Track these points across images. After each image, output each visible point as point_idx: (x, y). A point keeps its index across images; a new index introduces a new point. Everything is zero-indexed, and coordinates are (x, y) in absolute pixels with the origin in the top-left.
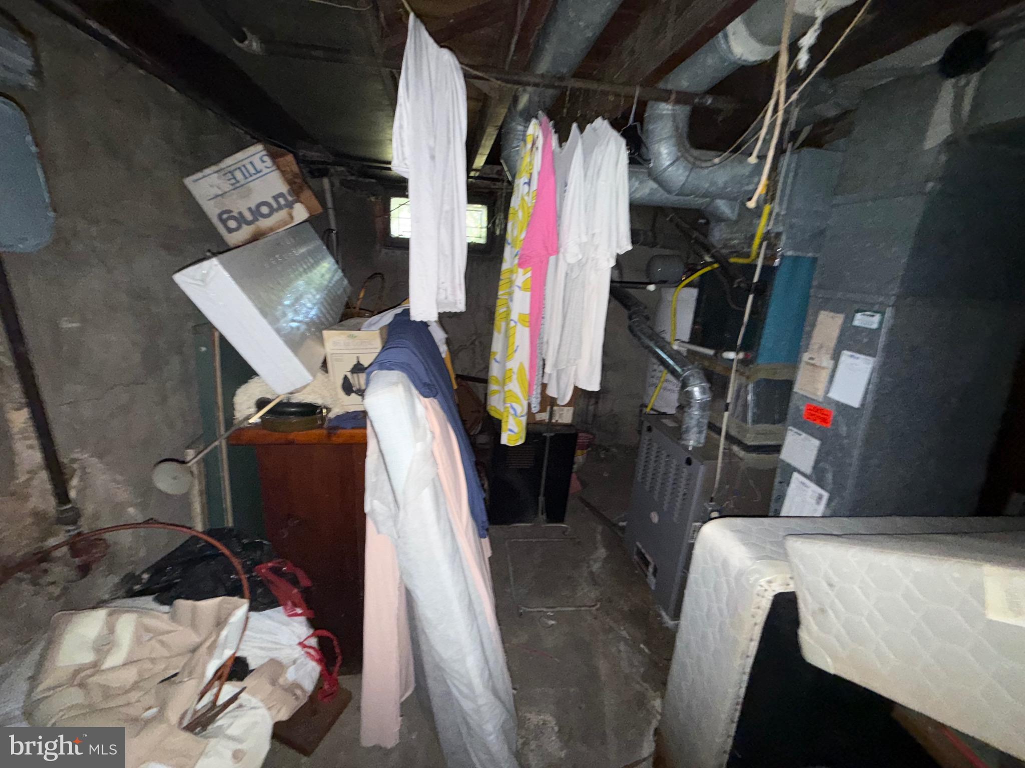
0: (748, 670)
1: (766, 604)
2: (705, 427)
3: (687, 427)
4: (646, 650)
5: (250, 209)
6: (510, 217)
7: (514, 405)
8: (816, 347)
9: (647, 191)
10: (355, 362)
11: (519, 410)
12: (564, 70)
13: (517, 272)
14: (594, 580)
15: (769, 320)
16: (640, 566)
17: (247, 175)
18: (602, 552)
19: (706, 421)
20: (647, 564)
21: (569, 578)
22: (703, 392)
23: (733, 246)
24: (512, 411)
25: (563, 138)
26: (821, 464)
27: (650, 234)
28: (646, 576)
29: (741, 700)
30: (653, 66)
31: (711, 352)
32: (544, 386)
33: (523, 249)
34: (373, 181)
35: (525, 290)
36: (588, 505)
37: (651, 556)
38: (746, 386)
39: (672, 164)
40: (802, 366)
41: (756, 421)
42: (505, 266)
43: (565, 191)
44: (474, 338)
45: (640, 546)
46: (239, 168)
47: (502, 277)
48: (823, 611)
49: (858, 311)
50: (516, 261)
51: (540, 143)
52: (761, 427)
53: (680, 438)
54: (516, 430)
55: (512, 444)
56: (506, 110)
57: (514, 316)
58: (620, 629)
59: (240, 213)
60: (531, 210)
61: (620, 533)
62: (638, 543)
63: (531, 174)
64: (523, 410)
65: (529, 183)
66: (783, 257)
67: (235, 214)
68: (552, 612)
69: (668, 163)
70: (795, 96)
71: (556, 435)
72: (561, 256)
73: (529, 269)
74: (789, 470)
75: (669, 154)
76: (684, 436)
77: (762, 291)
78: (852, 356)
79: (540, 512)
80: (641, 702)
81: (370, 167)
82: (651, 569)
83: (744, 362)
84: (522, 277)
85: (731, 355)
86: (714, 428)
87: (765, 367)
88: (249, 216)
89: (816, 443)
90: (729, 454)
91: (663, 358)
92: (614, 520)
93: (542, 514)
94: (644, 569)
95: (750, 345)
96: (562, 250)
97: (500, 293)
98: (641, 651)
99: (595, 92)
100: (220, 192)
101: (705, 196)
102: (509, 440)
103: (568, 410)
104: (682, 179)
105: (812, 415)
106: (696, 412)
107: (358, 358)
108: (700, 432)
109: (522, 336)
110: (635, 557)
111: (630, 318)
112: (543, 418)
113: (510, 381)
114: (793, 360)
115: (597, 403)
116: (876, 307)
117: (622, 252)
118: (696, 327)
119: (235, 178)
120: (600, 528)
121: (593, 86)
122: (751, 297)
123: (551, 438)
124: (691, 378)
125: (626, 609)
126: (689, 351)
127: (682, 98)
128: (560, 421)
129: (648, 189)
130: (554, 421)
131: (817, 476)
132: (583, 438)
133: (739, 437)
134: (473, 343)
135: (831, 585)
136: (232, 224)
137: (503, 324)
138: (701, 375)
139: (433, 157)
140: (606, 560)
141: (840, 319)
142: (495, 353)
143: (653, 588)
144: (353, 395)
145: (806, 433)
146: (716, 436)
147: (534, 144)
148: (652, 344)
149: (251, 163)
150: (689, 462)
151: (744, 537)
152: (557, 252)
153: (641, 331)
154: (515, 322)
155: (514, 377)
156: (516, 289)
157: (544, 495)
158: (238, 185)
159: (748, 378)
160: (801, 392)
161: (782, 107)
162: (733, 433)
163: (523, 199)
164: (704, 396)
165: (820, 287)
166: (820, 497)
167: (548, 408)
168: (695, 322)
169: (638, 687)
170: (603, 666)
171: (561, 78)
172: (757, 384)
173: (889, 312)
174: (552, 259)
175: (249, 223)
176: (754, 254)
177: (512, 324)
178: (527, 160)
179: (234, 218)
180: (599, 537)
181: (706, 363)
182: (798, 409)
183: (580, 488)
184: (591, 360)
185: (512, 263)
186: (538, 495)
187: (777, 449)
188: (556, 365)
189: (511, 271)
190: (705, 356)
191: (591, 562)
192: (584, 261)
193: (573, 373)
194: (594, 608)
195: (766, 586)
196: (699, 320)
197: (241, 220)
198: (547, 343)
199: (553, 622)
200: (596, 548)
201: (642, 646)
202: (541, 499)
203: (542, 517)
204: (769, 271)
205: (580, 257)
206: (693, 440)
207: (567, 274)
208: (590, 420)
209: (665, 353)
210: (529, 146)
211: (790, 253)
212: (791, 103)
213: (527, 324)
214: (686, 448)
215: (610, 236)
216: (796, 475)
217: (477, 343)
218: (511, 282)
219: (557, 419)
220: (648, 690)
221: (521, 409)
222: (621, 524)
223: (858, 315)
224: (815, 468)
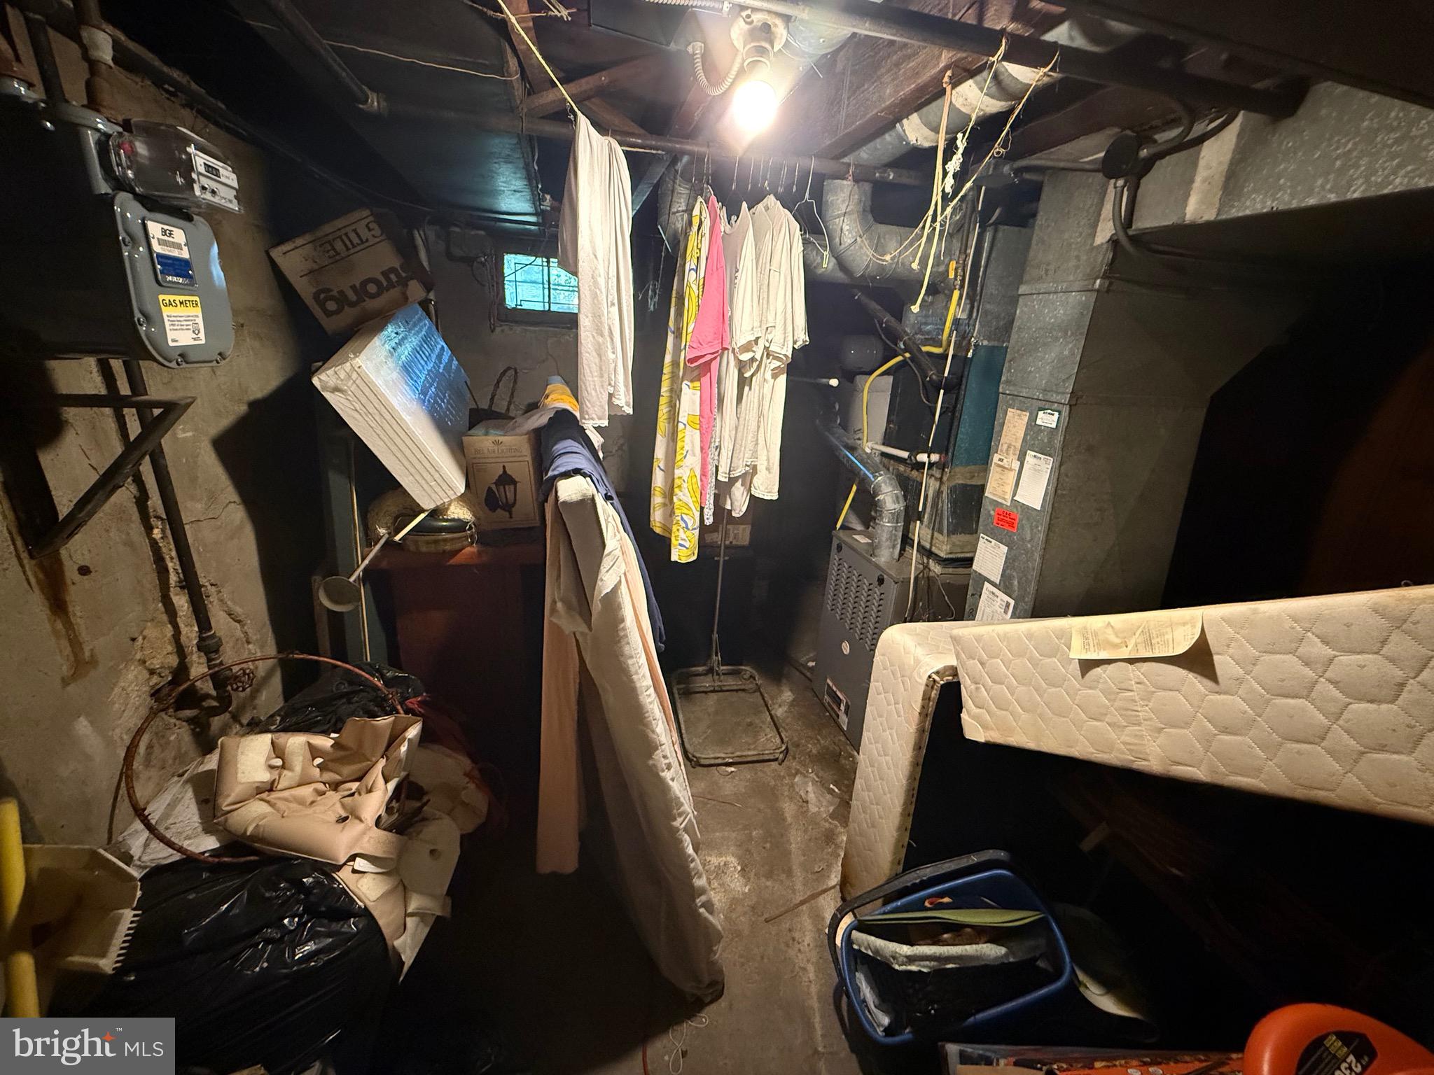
2: (898, 541)
3: (879, 542)
4: (837, 790)
5: (353, 287)
7: (685, 516)
8: (1005, 447)
10: (501, 472)
11: (691, 522)
15: (964, 418)
16: (831, 706)
17: (350, 246)
18: (788, 696)
19: (898, 533)
20: (838, 701)
21: (750, 724)
22: (896, 500)
23: (928, 333)
24: (682, 524)
25: (733, 217)
26: (1008, 571)
28: (838, 716)
31: (906, 455)
33: (691, 342)
34: (482, 233)
35: (695, 388)
37: (841, 691)
38: (942, 493)
39: (855, 241)
40: (993, 468)
41: (950, 532)
42: (668, 360)
43: (736, 278)
45: (831, 684)
46: (340, 237)
47: (665, 370)
48: (978, 691)
49: (1041, 409)
51: (707, 224)
52: (956, 538)
53: (872, 556)
54: (687, 545)
55: (684, 561)
57: (683, 416)
58: (808, 771)
59: (341, 292)
61: (808, 674)
62: (829, 681)
63: (698, 259)
65: (696, 271)
66: (977, 347)
67: (335, 293)
69: (851, 240)
70: (949, 210)
74: (984, 579)
75: (851, 230)
76: (876, 552)
77: (954, 387)
78: (1035, 457)
79: (714, 653)
80: (829, 837)
81: (480, 218)
82: (843, 708)
83: (940, 466)
85: (922, 457)
86: (906, 540)
87: (960, 472)
88: (352, 296)
89: (1005, 549)
91: (852, 462)
92: (802, 660)
93: (717, 655)
94: (835, 708)
95: (944, 446)
97: (663, 389)
98: (831, 792)
100: (316, 267)
102: (680, 556)
103: (744, 529)
104: (867, 258)
105: (1002, 520)
106: (888, 523)
107: (504, 467)
108: (893, 546)
109: (692, 441)
110: (826, 697)
112: (715, 540)
113: (680, 490)
114: (984, 464)
116: (1054, 405)
117: (798, 345)
118: (891, 426)
119: (334, 249)
122: (942, 393)
124: (883, 486)
125: (814, 751)
126: (882, 453)
127: (861, 173)
128: (734, 543)
130: (728, 543)
131: (1005, 585)
133: (936, 551)
135: (983, 665)
136: (331, 306)
138: (894, 482)
140: (792, 704)
141: (1025, 417)
142: (658, 460)
143: (845, 727)
144: (500, 511)
145: (996, 540)
146: (909, 548)
147: (700, 226)
148: (840, 447)
149: (355, 231)
150: (880, 580)
153: (829, 431)
154: (685, 425)
155: (685, 485)
156: (685, 388)
158: (338, 257)
159: (943, 483)
160: (991, 497)
161: (939, 219)
162: (926, 544)
163: (689, 286)
164: (897, 505)
165: (1008, 382)
166: (1008, 605)
167: (721, 528)
168: (888, 422)
169: (827, 825)
170: (789, 809)
172: (953, 490)
173: (1066, 410)
175: (353, 305)
176: (944, 343)
177: (681, 426)
178: (693, 243)
179: (332, 298)
181: (900, 467)
182: (988, 515)
184: (768, 468)
186: (712, 633)
187: (969, 562)
190: (898, 460)
191: (775, 706)
196: (893, 417)
197: (342, 300)
198: (720, 447)
199: (732, 769)
200: (782, 692)
201: (831, 786)
202: (715, 636)
203: (716, 658)
204: (961, 362)
206: (886, 555)
209: (856, 457)
210: (695, 229)
211: (985, 343)
213: (698, 426)
214: (878, 565)
215: (785, 329)
216: (987, 585)
219: (731, 539)
220: (836, 826)
221: (694, 522)
222: (811, 664)
223: (1041, 413)
224: (1002, 576)
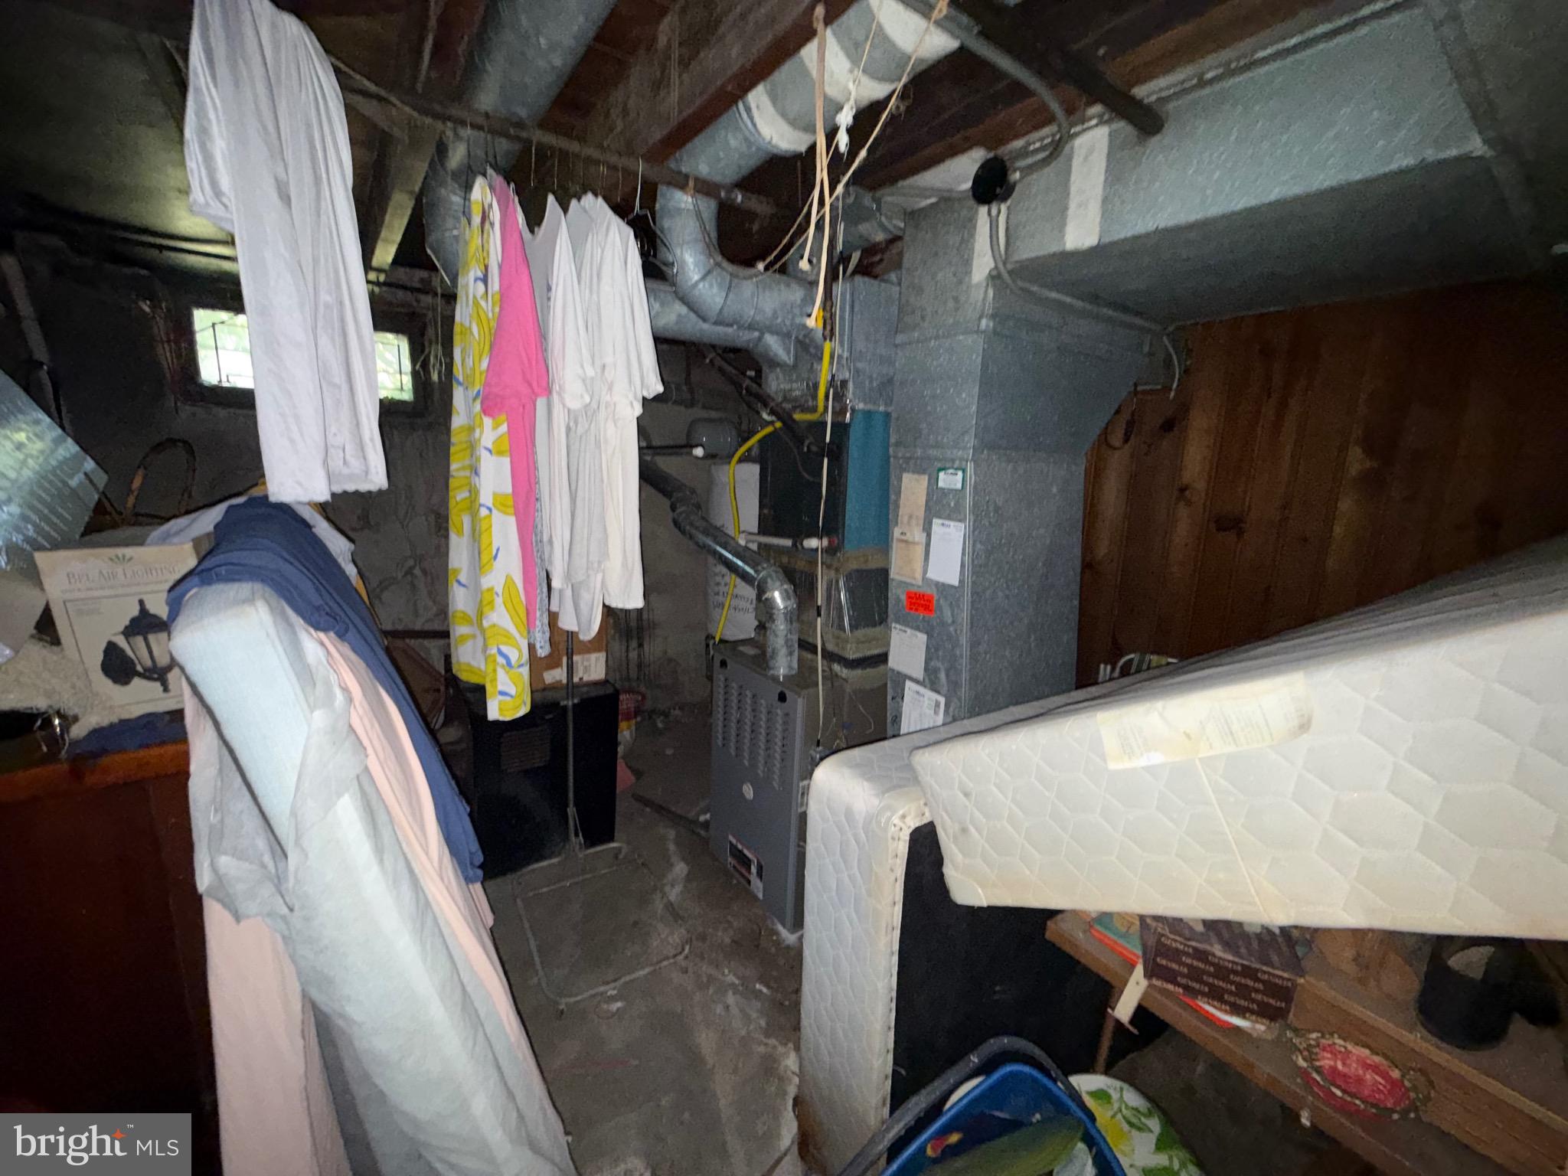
0: (896, 947)
1: (903, 848)
2: (796, 646)
3: (774, 650)
4: (765, 990)
6: (457, 339)
7: (504, 649)
8: (906, 519)
9: (673, 318)
10: (135, 611)
11: (514, 656)
12: (523, 112)
13: (481, 425)
14: (674, 914)
15: (850, 492)
16: (738, 871)
18: (680, 869)
19: (795, 638)
20: (746, 862)
21: (636, 923)
22: (786, 596)
23: (796, 399)
24: (501, 660)
25: (535, 219)
26: (932, 663)
27: (684, 388)
28: (749, 882)
29: (894, 994)
30: (657, 134)
31: (787, 543)
32: (553, 618)
33: (487, 385)
35: (500, 453)
36: (647, 802)
37: (748, 848)
38: (837, 582)
39: (703, 278)
40: (895, 545)
41: (854, 627)
42: (458, 421)
43: (549, 299)
44: (411, 562)
45: (734, 841)
47: (453, 440)
48: (964, 830)
49: (940, 470)
50: (478, 407)
51: (496, 215)
52: (861, 633)
53: (768, 667)
54: (513, 692)
55: (508, 717)
56: (426, 165)
57: (486, 497)
58: (723, 973)
60: (493, 324)
61: (703, 833)
62: (731, 838)
63: (486, 268)
64: (520, 656)
65: (485, 280)
66: (853, 410)
68: (614, 989)
69: (696, 277)
70: (840, 189)
71: (583, 701)
72: (555, 396)
73: (503, 417)
74: (901, 679)
75: (696, 265)
76: (771, 664)
77: (837, 452)
78: (943, 525)
79: (572, 835)
80: (769, 1068)
82: (754, 869)
83: (831, 551)
84: (491, 432)
85: (813, 543)
86: (806, 646)
87: (854, 556)
89: (923, 637)
90: (831, 678)
91: (726, 558)
92: (691, 815)
93: (577, 835)
94: (744, 871)
95: (833, 527)
96: (556, 388)
97: (454, 466)
98: (758, 994)
99: (577, 156)
101: (751, 327)
102: (500, 709)
103: (597, 659)
104: (719, 300)
105: (914, 604)
106: (781, 626)
107: (141, 602)
108: (791, 654)
109: (504, 532)
110: (730, 859)
111: (673, 508)
112: (558, 678)
113: (493, 608)
114: (883, 541)
115: (641, 645)
116: (957, 463)
117: (650, 395)
118: (766, 511)
120: (672, 834)
121: (574, 147)
122: (826, 461)
123: (574, 705)
124: (769, 580)
125: (727, 940)
126: (760, 545)
127: (705, 188)
128: (586, 679)
129: (675, 316)
130: (576, 680)
131: (931, 681)
132: (626, 702)
133: (841, 653)
134: (409, 572)
135: (966, 795)
137: (466, 520)
138: (781, 576)
139: (286, 199)
140: (689, 879)
141: (924, 480)
142: (457, 571)
143: (760, 896)
144: (137, 682)
145: (912, 628)
146: (810, 656)
147: (484, 217)
148: (709, 542)
150: (782, 698)
151: (866, 772)
152: (548, 391)
153: (691, 524)
155: (499, 601)
156: (484, 454)
157: (576, 805)
159: (837, 570)
160: (898, 577)
161: (828, 201)
162: (830, 647)
163: (476, 303)
164: (789, 603)
165: (898, 444)
166: (937, 704)
167: (565, 660)
168: (761, 506)
169: (762, 1049)
170: (706, 1041)
171: (520, 125)
172: (849, 577)
173: (970, 467)
174: (541, 403)
176: (821, 408)
177: (484, 512)
178: (476, 241)
180: (672, 847)
181: (785, 560)
182: (898, 600)
183: (633, 778)
184: (625, 564)
185: (470, 411)
186: (567, 806)
187: (883, 658)
188: (568, 575)
189: (471, 429)
190: (780, 550)
191: (667, 889)
192: (594, 405)
193: (598, 585)
194: (681, 957)
195: (900, 824)
196: (766, 501)
198: (551, 542)
199: (619, 1004)
200: (672, 865)
201: (758, 986)
202: (571, 810)
203: (576, 841)
204: (840, 428)
205: (587, 399)
206: (783, 665)
207: (568, 429)
208: (633, 674)
209: (730, 552)
210: (477, 219)
211: (861, 406)
212: (837, 198)
213: (512, 510)
214: (775, 679)
215: (629, 369)
216: (908, 684)
217: (417, 571)
218: (472, 447)
219: (581, 675)
220: (774, 1047)
221: (517, 653)
222: (702, 818)
223: (942, 475)
224: (926, 669)
